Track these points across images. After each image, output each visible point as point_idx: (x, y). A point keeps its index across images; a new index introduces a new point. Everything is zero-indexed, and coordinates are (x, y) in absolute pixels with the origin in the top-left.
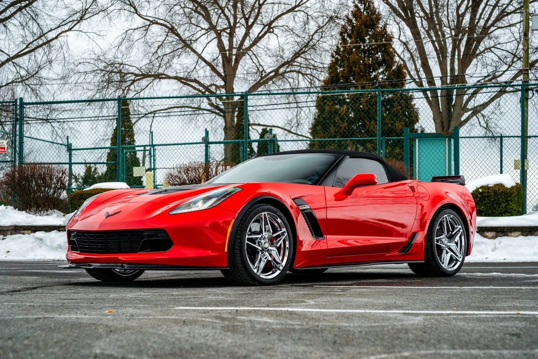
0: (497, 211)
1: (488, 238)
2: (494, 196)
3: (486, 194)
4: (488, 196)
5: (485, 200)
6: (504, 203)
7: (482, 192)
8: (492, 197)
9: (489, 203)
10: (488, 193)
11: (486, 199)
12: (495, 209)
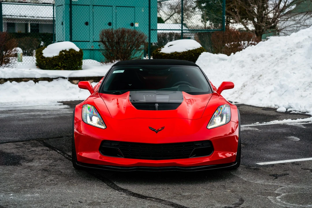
0: (75, 66)
1: (75, 84)
2: (73, 57)
3: (68, 56)
4: (69, 57)
5: (67, 59)
6: (78, 62)
7: (65, 54)
8: (72, 58)
9: (70, 62)
10: (69, 55)
11: (69, 59)
12: (74, 65)
